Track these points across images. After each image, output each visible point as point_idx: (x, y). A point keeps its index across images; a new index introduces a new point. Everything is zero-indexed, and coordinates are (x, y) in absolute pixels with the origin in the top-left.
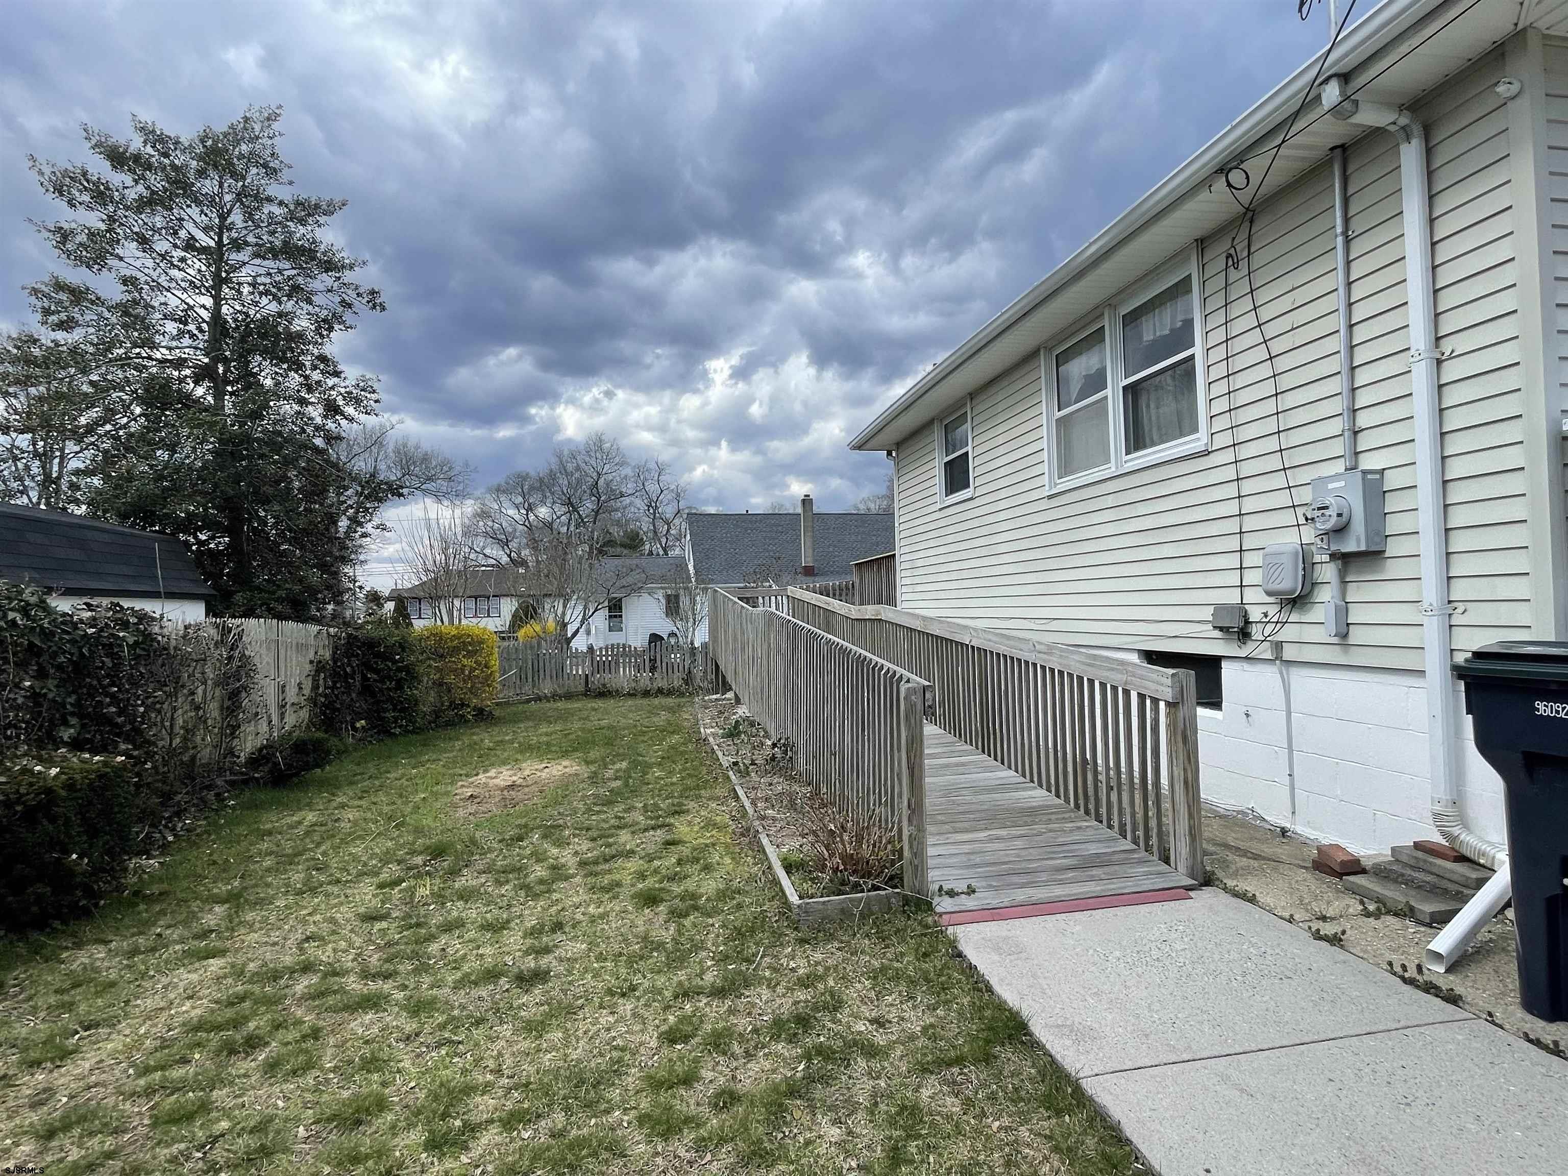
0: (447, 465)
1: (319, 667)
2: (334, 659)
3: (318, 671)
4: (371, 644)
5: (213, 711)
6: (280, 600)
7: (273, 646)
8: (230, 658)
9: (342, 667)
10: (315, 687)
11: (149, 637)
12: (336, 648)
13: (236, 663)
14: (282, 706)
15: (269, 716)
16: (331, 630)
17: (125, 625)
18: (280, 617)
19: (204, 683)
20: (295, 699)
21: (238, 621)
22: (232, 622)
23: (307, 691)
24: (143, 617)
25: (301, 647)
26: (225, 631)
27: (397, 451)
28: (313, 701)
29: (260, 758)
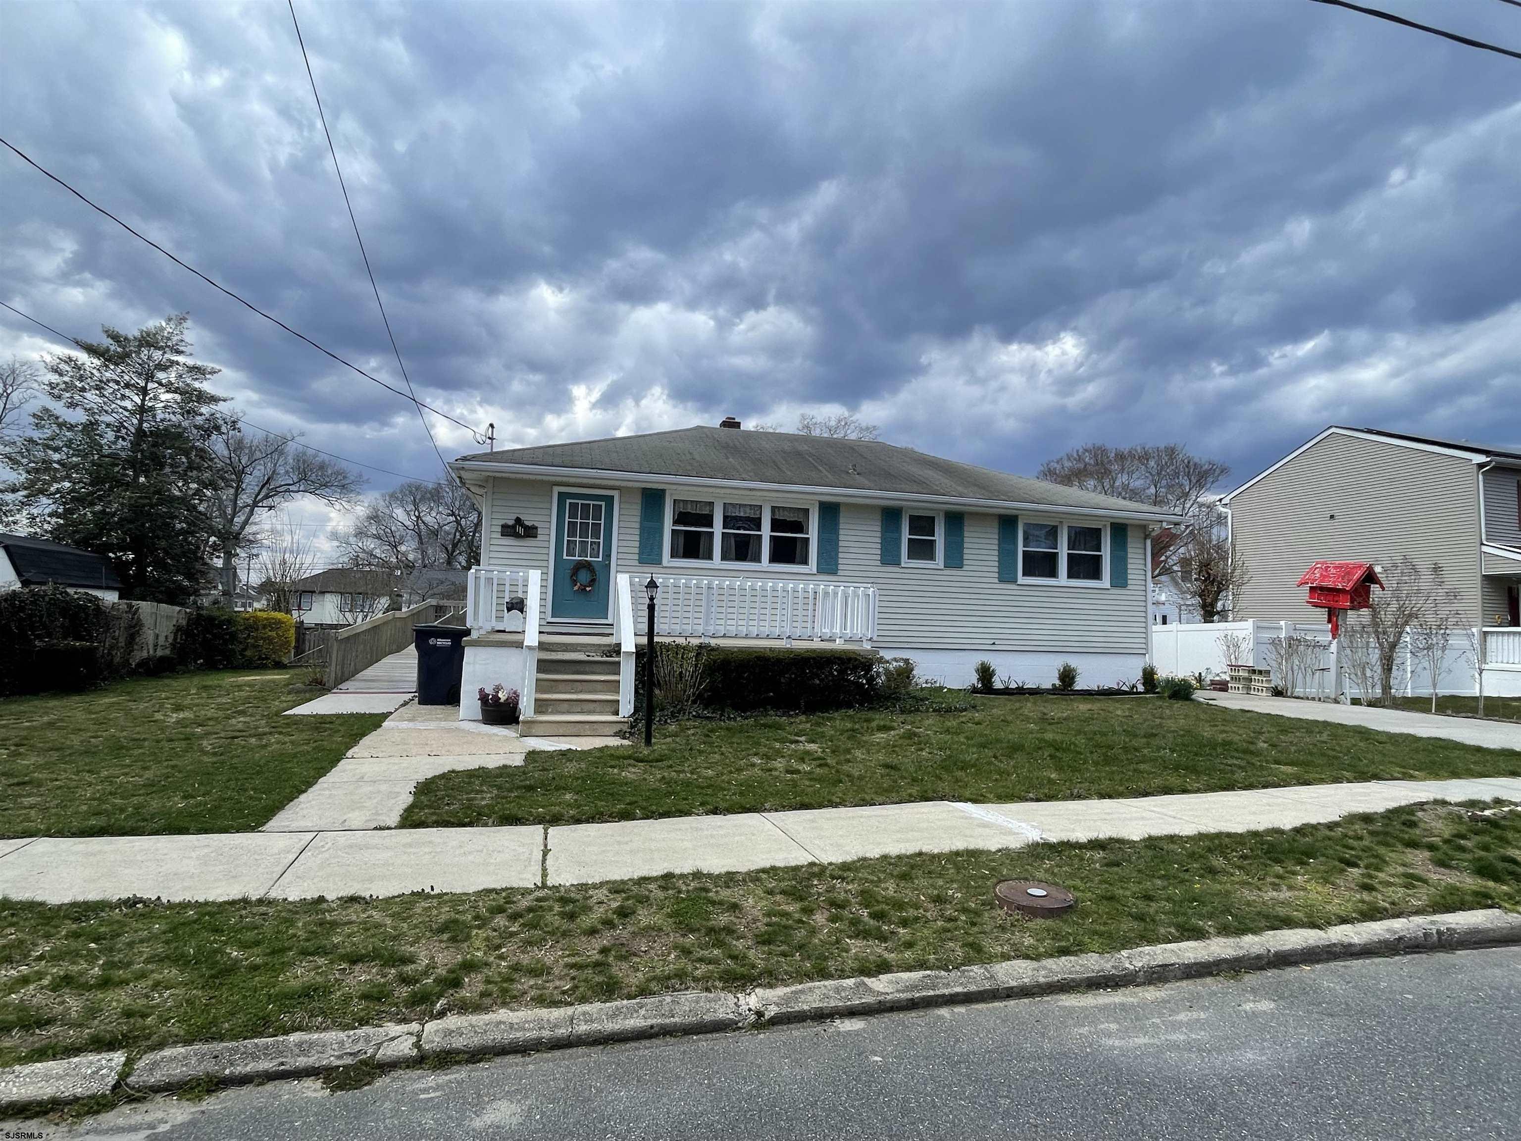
0: (341, 474)
1: (178, 629)
2: (188, 625)
3: (178, 630)
4: (211, 619)
5: (122, 642)
6: (161, 592)
7: (154, 616)
8: (133, 618)
9: (192, 630)
10: (175, 639)
11: (98, 605)
12: (189, 620)
13: (134, 621)
14: (156, 646)
15: (148, 649)
16: (188, 610)
17: (90, 601)
18: (160, 601)
19: (120, 629)
20: (163, 643)
21: (138, 602)
22: (134, 603)
23: (170, 640)
24: (97, 598)
25: (169, 618)
26: (130, 606)
27: (297, 459)
28: (173, 645)
29: (143, 663)
